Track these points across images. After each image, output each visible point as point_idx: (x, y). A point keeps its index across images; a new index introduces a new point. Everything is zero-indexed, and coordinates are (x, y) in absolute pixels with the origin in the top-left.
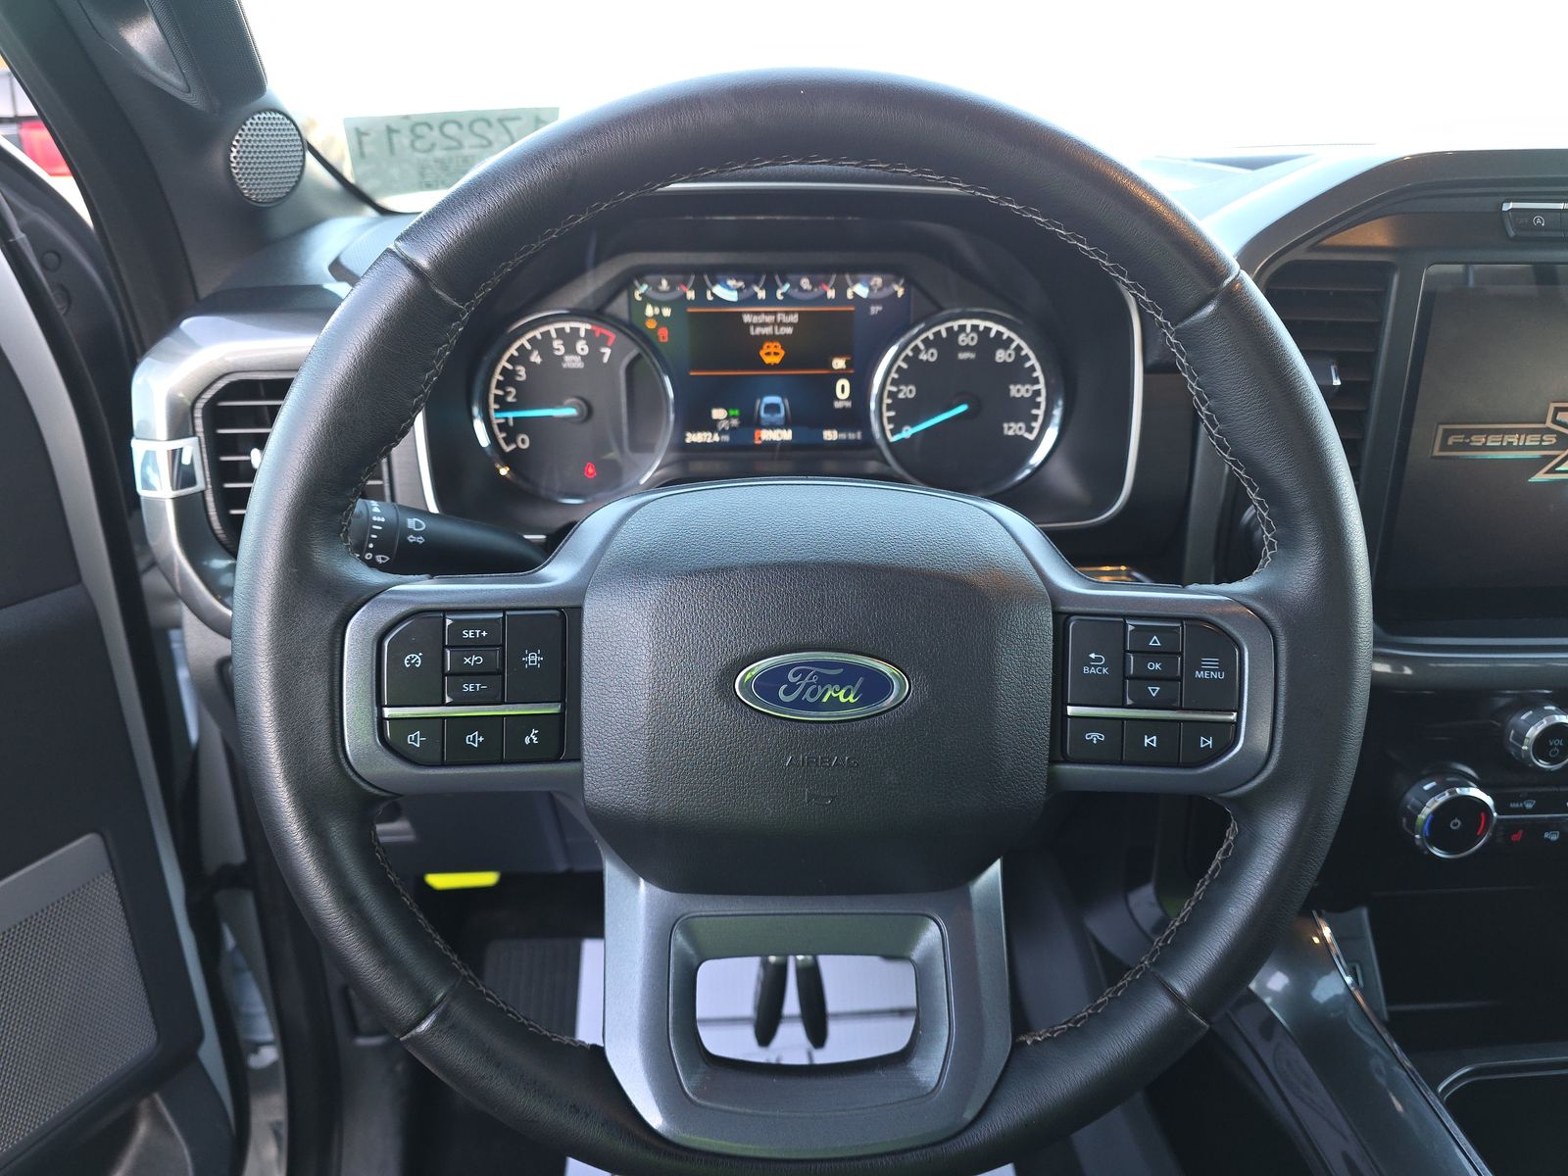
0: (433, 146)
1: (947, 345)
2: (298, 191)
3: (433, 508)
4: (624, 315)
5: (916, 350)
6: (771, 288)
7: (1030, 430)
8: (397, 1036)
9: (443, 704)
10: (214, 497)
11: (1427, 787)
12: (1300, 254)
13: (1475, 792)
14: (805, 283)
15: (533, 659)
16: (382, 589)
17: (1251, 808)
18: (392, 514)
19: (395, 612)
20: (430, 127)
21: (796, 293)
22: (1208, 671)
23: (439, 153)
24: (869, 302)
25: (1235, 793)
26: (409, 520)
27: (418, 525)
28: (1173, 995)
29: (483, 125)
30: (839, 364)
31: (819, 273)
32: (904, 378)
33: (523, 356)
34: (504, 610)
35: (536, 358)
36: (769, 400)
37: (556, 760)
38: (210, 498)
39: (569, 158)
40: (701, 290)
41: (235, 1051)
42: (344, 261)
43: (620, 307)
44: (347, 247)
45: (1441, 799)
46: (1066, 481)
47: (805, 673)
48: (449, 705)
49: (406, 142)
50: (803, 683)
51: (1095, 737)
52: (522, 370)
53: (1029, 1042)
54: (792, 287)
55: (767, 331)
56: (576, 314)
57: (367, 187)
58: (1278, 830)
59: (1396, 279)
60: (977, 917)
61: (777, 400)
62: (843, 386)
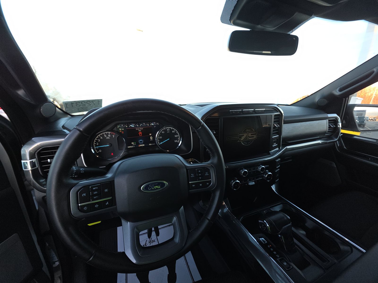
0: (80, 105)
1: (166, 131)
2: (55, 114)
3: (86, 166)
4: (116, 130)
5: (161, 132)
6: (139, 125)
7: (178, 141)
8: (85, 262)
9: (90, 201)
10: (40, 168)
11: (232, 181)
12: (209, 117)
13: (238, 181)
14: (144, 124)
15: (106, 190)
16: (77, 183)
17: (214, 191)
18: (77, 168)
19: (80, 187)
20: (80, 103)
21: (143, 125)
22: (207, 174)
23: (81, 106)
24: (154, 126)
25: (213, 189)
26: (81, 169)
27: (83, 169)
28: (208, 219)
29: (89, 102)
30: (150, 134)
31: (146, 122)
32: (160, 136)
33: (99, 137)
34: (100, 183)
35: (101, 138)
36: (140, 140)
37: (112, 206)
38: (39, 169)
39: (106, 112)
40: (128, 126)
41: (50, 264)
42: (65, 126)
43: (115, 129)
44: (65, 123)
45: (234, 183)
46: (183, 148)
47: (152, 185)
48: (91, 201)
49: (75, 105)
50: (152, 186)
51: (194, 186)
52: (99, 140)
53: (190, 231)
54: (142, 124)
56: (107, 131)
57: (68, 112)
58: (218, 194)
59: (220, 120)
60: (181, 214)
61: (142, 140)
62: (151, 137)
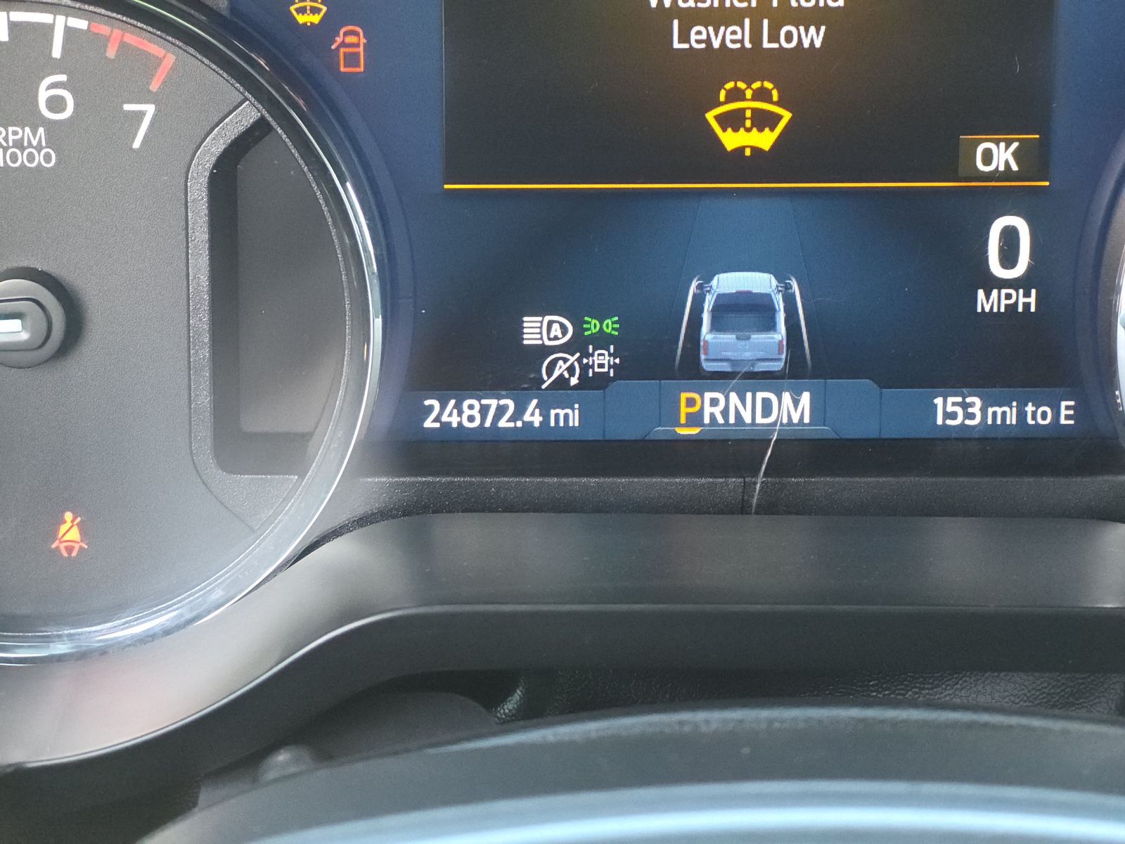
30: (996, 157)
55: (734, 37)
61: (760, 282)
62: (1010, 236)
